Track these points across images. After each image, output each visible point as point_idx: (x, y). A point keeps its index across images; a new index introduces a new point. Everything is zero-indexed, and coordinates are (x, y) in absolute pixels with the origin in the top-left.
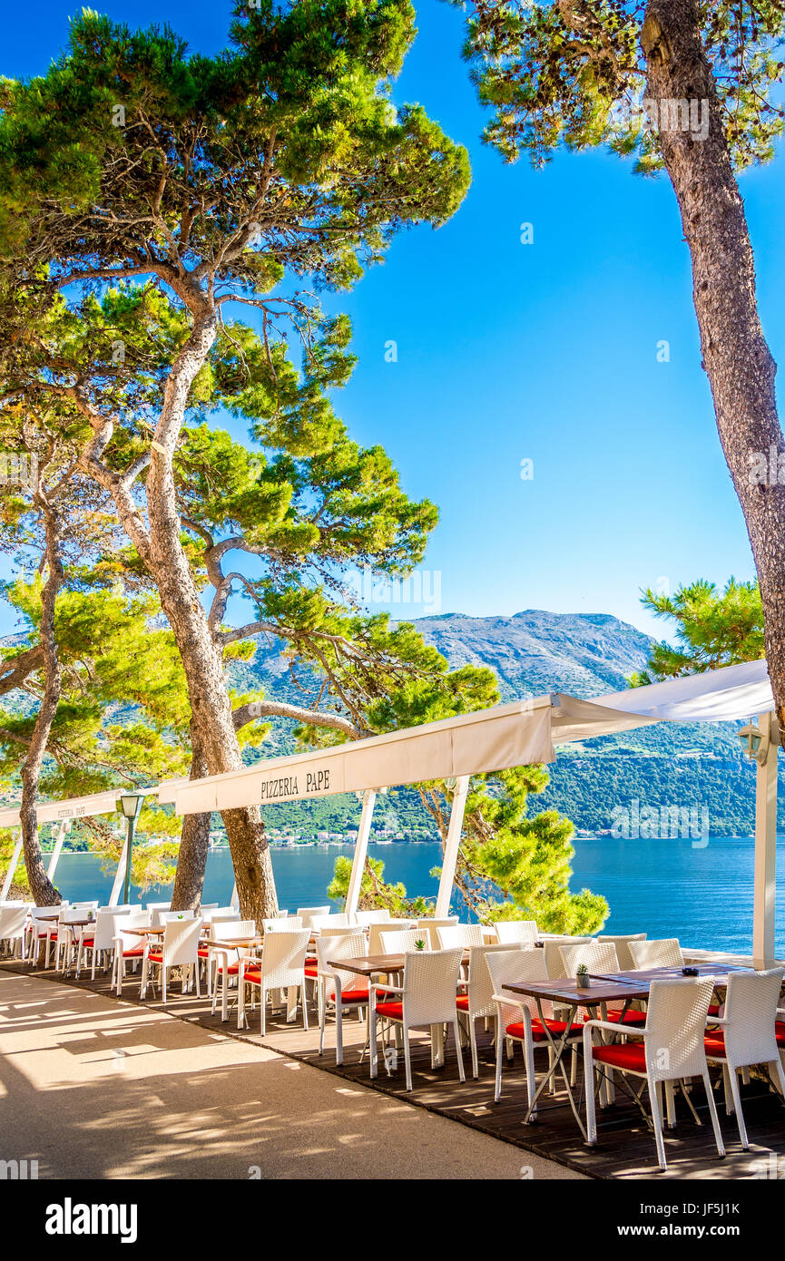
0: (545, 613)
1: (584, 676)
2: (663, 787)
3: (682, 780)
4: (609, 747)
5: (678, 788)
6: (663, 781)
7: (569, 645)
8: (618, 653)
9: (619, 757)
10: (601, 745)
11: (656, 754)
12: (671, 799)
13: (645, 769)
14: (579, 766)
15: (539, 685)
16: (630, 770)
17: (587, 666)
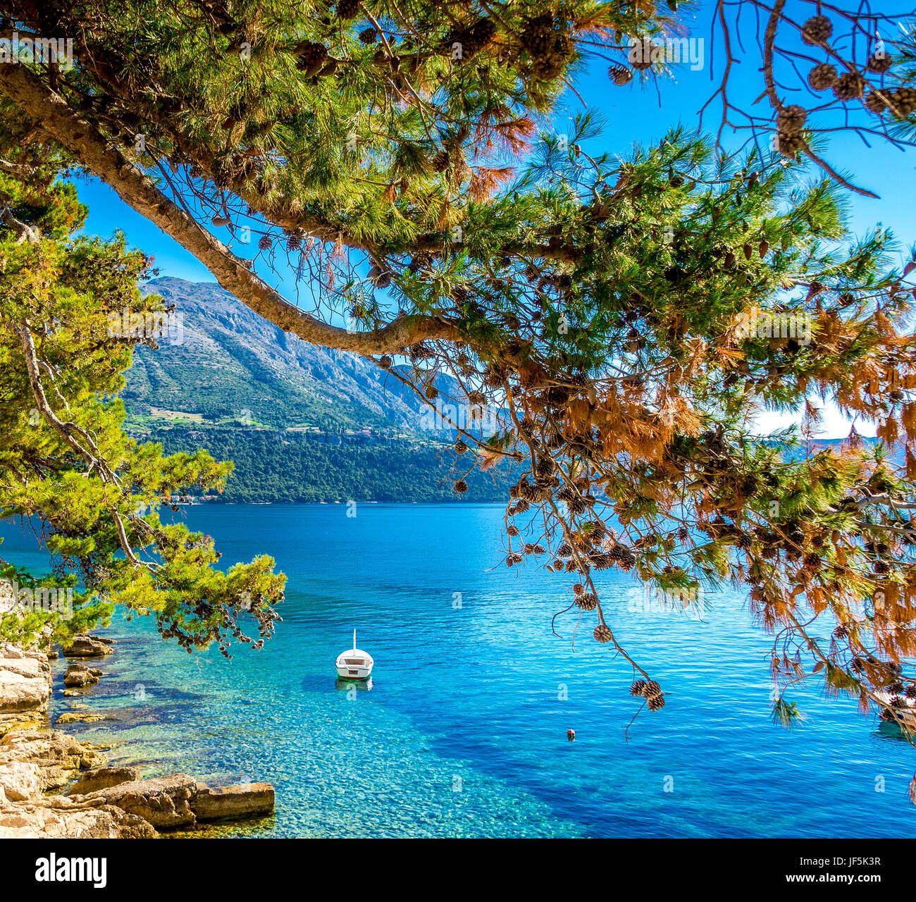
0: (181, 281)
1: (211, 349)
2: (268, 458)
3: (286, 452)
4: (226, 420)
5: (282, 459)
6: (270, 452)
7: (202, 317)
8: (248, 326)
9: (233, 429)
10: (219, 417)
11: (267, 427)
12: (273, 469)
13: (254, 440)
14: (194, 437)
15: (167, 356)
16: (241, 441)
17: (216, 339)
